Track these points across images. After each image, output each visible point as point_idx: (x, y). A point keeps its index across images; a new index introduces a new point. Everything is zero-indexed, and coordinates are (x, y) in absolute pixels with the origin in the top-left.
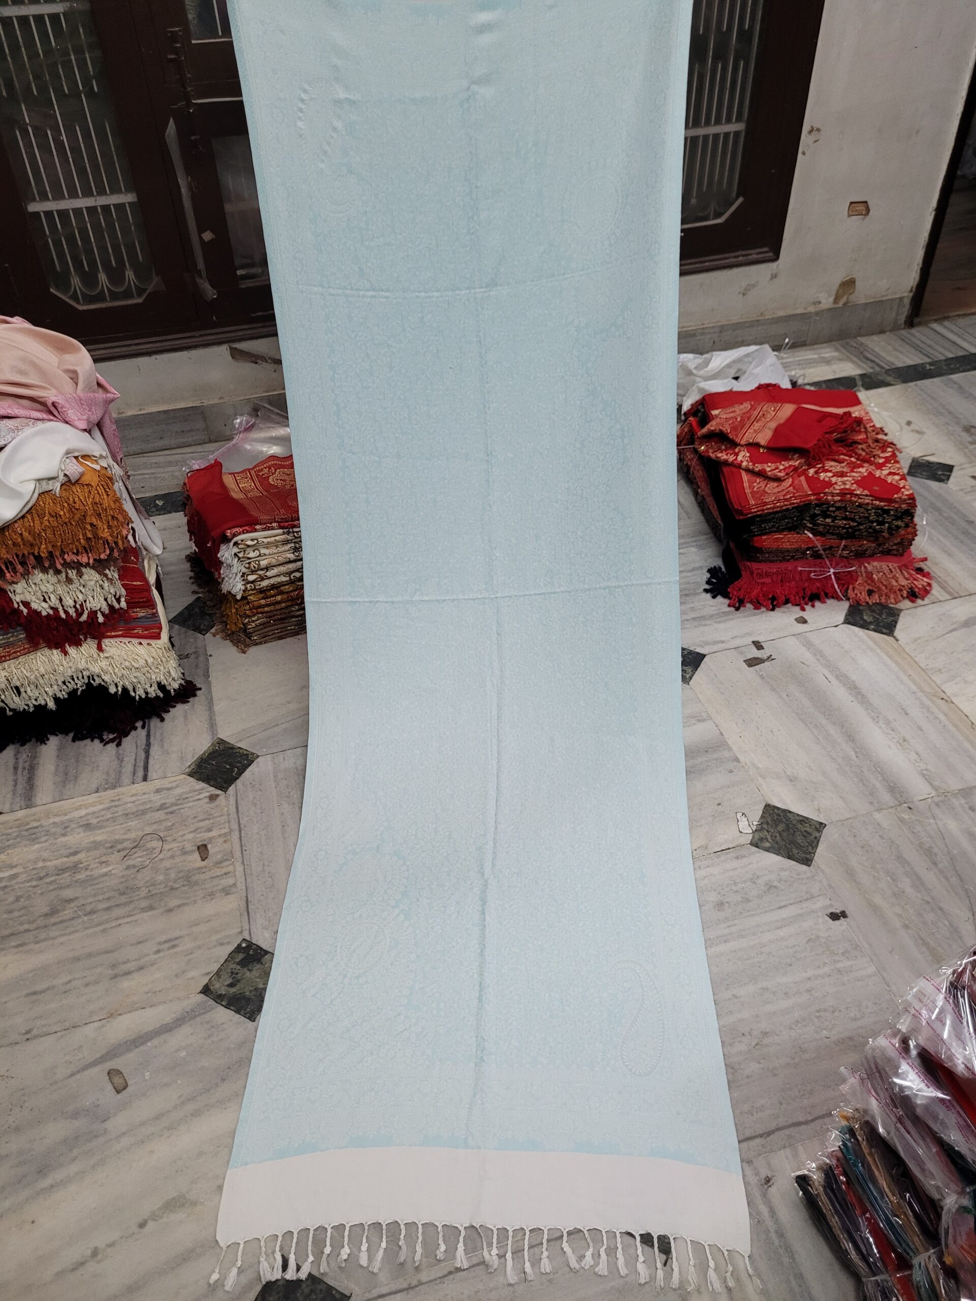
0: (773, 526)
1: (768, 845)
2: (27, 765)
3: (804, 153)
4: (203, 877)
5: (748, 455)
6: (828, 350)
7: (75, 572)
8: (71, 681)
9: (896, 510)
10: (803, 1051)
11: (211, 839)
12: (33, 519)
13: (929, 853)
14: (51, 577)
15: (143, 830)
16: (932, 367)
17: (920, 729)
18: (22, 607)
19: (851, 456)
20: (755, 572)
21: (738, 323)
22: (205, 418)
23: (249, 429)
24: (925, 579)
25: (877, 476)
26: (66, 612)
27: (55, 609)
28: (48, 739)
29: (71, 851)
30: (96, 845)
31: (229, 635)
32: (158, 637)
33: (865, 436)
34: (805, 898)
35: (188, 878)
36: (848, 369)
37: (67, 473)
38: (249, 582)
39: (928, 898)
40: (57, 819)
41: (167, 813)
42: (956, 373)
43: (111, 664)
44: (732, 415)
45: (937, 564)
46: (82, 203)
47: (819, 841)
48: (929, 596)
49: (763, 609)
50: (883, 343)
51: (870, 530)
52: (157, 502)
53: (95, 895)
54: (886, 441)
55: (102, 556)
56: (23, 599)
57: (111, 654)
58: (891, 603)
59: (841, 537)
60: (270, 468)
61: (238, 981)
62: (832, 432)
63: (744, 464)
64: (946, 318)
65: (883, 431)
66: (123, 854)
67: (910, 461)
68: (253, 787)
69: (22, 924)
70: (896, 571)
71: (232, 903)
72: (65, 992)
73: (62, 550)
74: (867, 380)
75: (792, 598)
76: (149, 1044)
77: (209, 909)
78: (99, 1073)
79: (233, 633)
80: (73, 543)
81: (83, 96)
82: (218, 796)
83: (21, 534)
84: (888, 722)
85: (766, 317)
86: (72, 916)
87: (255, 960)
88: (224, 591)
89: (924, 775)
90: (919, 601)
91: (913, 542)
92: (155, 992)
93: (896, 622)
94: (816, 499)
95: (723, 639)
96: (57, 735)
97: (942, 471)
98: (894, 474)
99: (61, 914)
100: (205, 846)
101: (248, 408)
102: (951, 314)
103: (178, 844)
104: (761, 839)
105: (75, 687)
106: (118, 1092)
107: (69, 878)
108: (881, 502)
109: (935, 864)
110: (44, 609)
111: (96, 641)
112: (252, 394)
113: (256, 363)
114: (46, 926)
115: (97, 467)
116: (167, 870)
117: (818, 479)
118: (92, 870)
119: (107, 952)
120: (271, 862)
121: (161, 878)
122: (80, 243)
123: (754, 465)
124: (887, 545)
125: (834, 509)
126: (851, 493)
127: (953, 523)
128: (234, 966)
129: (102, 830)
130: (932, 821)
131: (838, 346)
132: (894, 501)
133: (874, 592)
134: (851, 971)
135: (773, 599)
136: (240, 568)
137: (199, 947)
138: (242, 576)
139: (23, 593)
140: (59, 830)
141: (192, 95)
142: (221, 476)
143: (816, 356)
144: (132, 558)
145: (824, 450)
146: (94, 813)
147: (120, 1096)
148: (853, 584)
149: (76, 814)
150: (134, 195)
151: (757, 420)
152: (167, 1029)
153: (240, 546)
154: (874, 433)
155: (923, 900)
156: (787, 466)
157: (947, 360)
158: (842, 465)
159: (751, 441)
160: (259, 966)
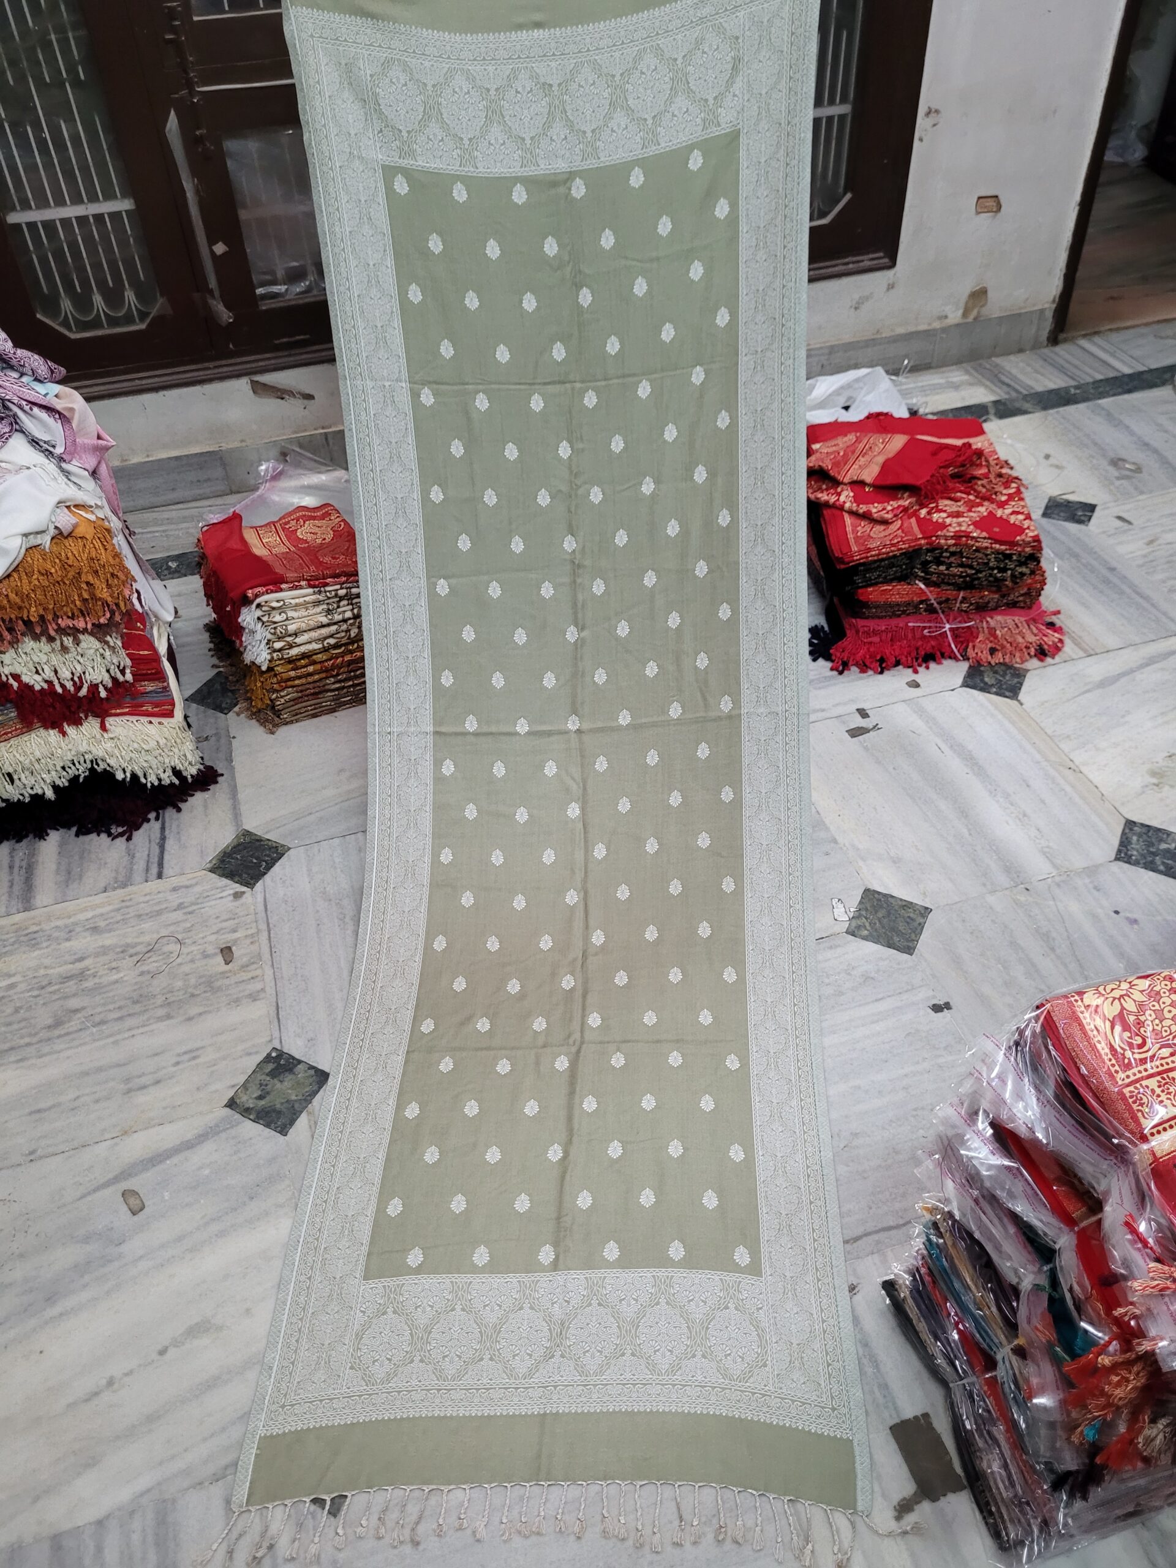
0: (879, 576)
1: (866, 933)
2: (24, 864)
3: (921, 140)
4: (227, 982)
5: (852, 494)
6: (957, 373)
7: (71, 639)
8: (71, 765)
9: (1020, 555)
10: (897, 1153)
11: (236, 941)
12: (20, 578)
13: (1046, 937)
14: (43, 645)
15: (158, 933)
16: (1078, 391)
17: (1043, 802)
18: (11, 681)
19: (969, 494)
20: (861, 630)
21: (850, 343)
22: (224, 465)
23: (276, 477)
24: (1056, 635)
25: (998, 516)
26: (63, 686)
27: (49, 683)
28: (48, 835)
29: (76, 957)
30: (104, 951)
31: (254, 714)
32: (170, 714)
33: (986, 471)
34: (905, 989)
35: (210, 984)
36: (980, 395)
37: (58, 525)
38: (275, 651)
39: (1043, 987)
40: (59, 923)
41: (185, 914)
42: (1104, 397)
43: (116, 746)
44: (834, 449)
45: (1071, 617)
46: (71, 212)
47: (923, 927)
48: (1060, 654)
49: (870, 672)
50: (1021, 365)
51: (991, 579)
52: (170, 564)
53: (104, 1005)
54: (1010, 476)
55: (102, 620)
56: (13, 671)
57: (117, 734)
58: (1016, 663)
59: (959, 588)
60: (298, 520)
61: (268, 1093)
62: (947, 467)
63: (847, 505)
64: (1096, 333)
65: (1008, 464)
66: (136, 959)
67: (1046, 501)
68: (284, 882)
69: (22, 1037)
70: (1022, 626)
71: (260, 1010)
72: (73, 1109)
73: (55, 614)
74: (1001, 407)
75: (904, 659)
76: (168, 1162)
77: (234, 1016)
78: (113, 1194)
79: (259, 711)
80: (67, 605)
81: (67, 85)
82: (244, 893)
83: (7, 596)
84: (1007, 796)
85: (884, 336)
86: (79, 1027)
87: (286, 1071)
88: (247, 661)
89: (1044, 853)
90: (1049, 660)
91: (1042, 592)
92: (174, 1107)
93: (1021, 684)
94: (927, 544)
95: (823, 707)
96: (58, 830)
97: (1083, 511)
98: (1018, 513)
99: (66, 1026)
100: (229, 948)
101: (274, 452)
102: (1102, 329)
103: (199, 947)
104: (859, 927)
105: (77, 773)
106: (134, 1214)
107: (75, 987)
108: (1001, 545)
109: (1053, 949)
110: (37, 682)
111: (99, 720)
112: (278, 436)
113: (282, 399)
114: (49, 1039)
115: (92, 518)
116: (187, 975)
117: (930, 520)
118: (101, 977)
119: (119, 1065)
120: (304, 964)
121: (179, 984)
122: (70, 260)
123: (858, 506)
124: (1012, 596)
125: (948, 554)
126: (968, 535)
127: (1093, 570)
128: (263, 1077)
129: (112, 933)
130: (1051, 903)
131: (969, 368)
132: (1017, 544)
133: (997, 650)
134: (953, 1067)
135: (882, 661)
136: (264, 634)
137: (224, 1058)
138: (267, 644)
139: (12, 664)
140: (63, 935)
141: (197, 83)
142: (241, 529)
143: (942, 381)
144: (139, 624)
145: (938, 487)
146: (102, 915)
147: (136, 1218)
148: (973, 642)
149: (82, 917)
150: (132, 201)
151: (863, 454)
152: (188, 1146)
153: (264, 609)
154: (998, 467)
155: (1036, 988)
156: (896, 506)
157: (1095, 382)
158: (959, 504)
159: (855, 478)
160: (291, 1077)
